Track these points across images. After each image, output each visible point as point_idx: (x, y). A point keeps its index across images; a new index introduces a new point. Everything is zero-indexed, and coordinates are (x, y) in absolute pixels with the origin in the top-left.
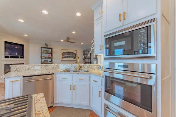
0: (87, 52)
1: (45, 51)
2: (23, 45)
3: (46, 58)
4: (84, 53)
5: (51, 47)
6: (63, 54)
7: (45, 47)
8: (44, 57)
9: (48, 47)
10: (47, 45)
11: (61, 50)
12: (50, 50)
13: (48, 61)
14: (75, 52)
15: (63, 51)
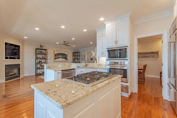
0: (76, 54)
1: (40, 53)
2: (19, 46)
3: (41, 59)
4: (74, 54)
5: (46, 49)
6: (56, 55)
7: (40, 48)
8: (39, 57)
9: (43, 48)
10: (42, 47)
11: (54, 51)
12: (44, 51)
13: (43, 62)
14: (66, 53)
15: (56, 53)
